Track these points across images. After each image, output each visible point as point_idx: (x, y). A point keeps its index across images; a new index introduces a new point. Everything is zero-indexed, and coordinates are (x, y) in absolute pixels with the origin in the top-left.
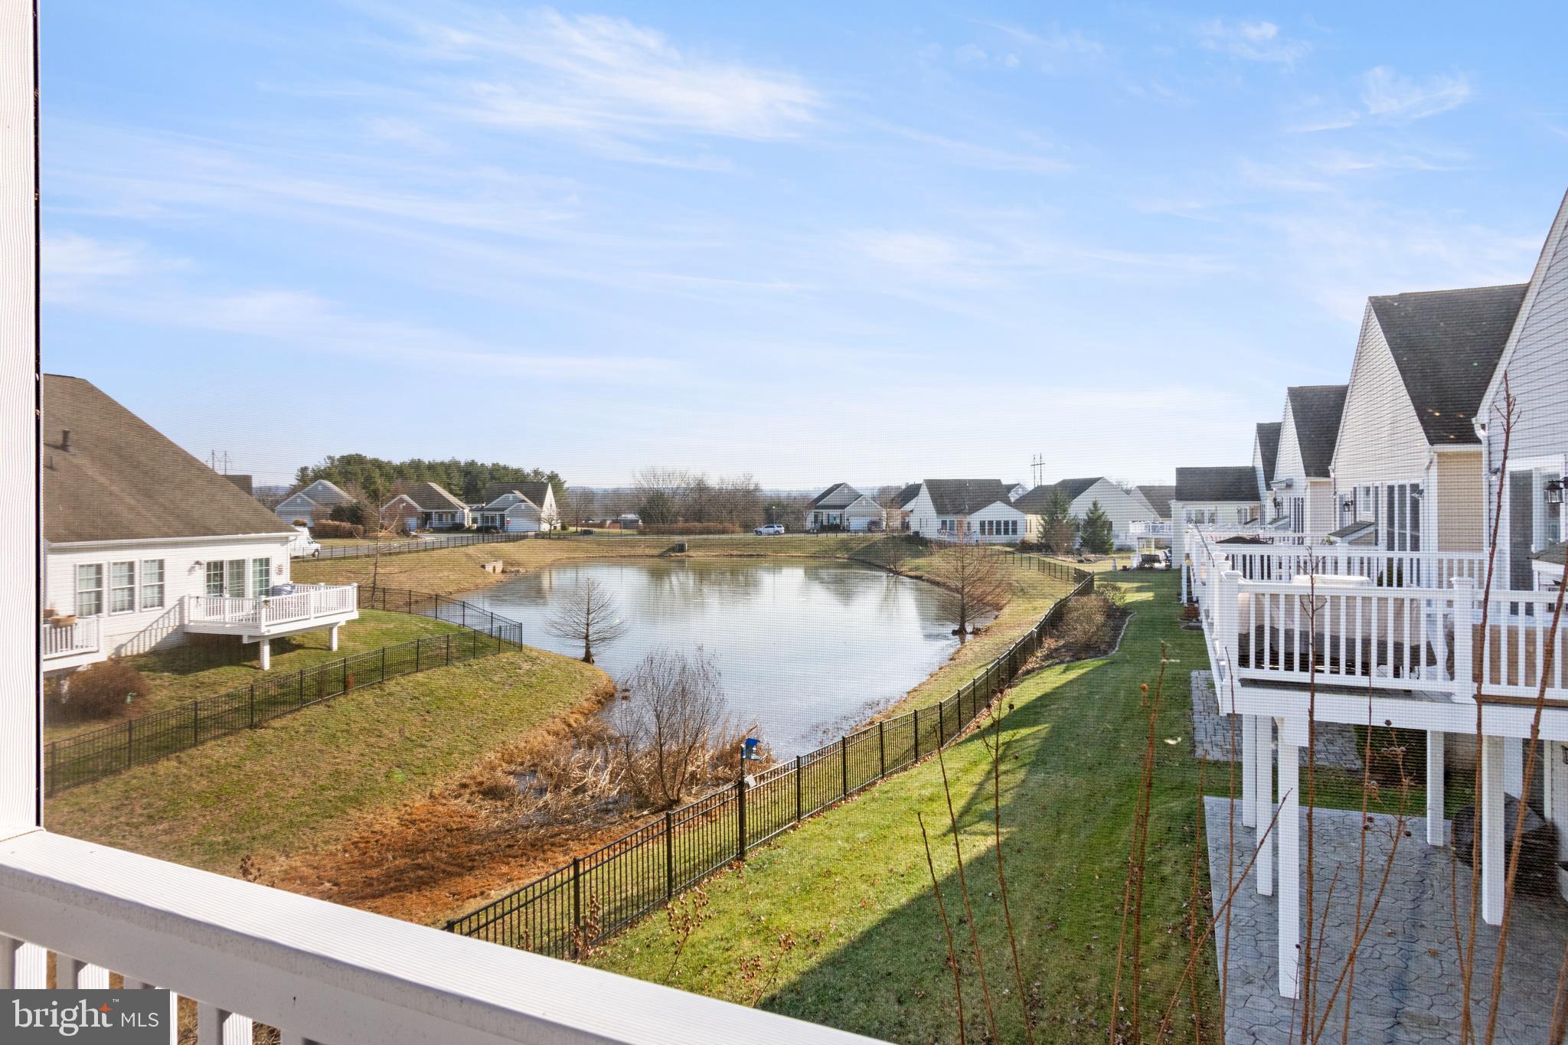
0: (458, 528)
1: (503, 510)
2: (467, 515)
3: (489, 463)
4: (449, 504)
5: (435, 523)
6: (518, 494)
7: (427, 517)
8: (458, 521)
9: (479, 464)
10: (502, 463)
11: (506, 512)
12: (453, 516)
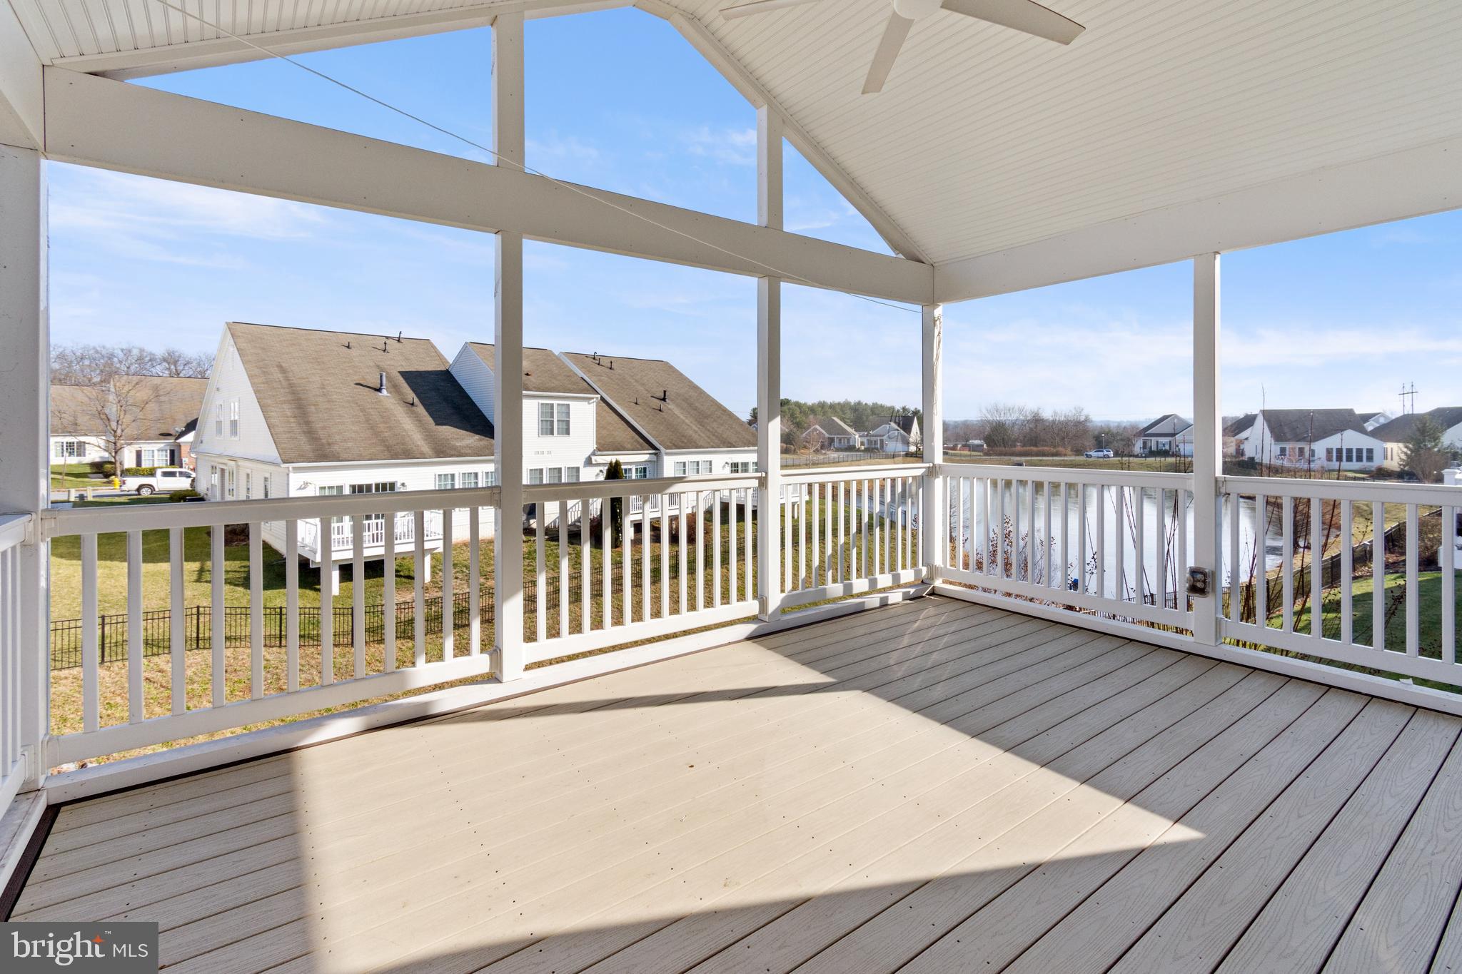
0: (851, 448)
1: (883, 436)
2: (858, 439)
3: (870, 403)
4: (845, 432)
5: (836, 444)
6: (893, 424)
7: (831, 440)
8: (851, 444)
9: (864, 403)
10: (879, 403)
11: (885, 438)
12: (848, 440)
